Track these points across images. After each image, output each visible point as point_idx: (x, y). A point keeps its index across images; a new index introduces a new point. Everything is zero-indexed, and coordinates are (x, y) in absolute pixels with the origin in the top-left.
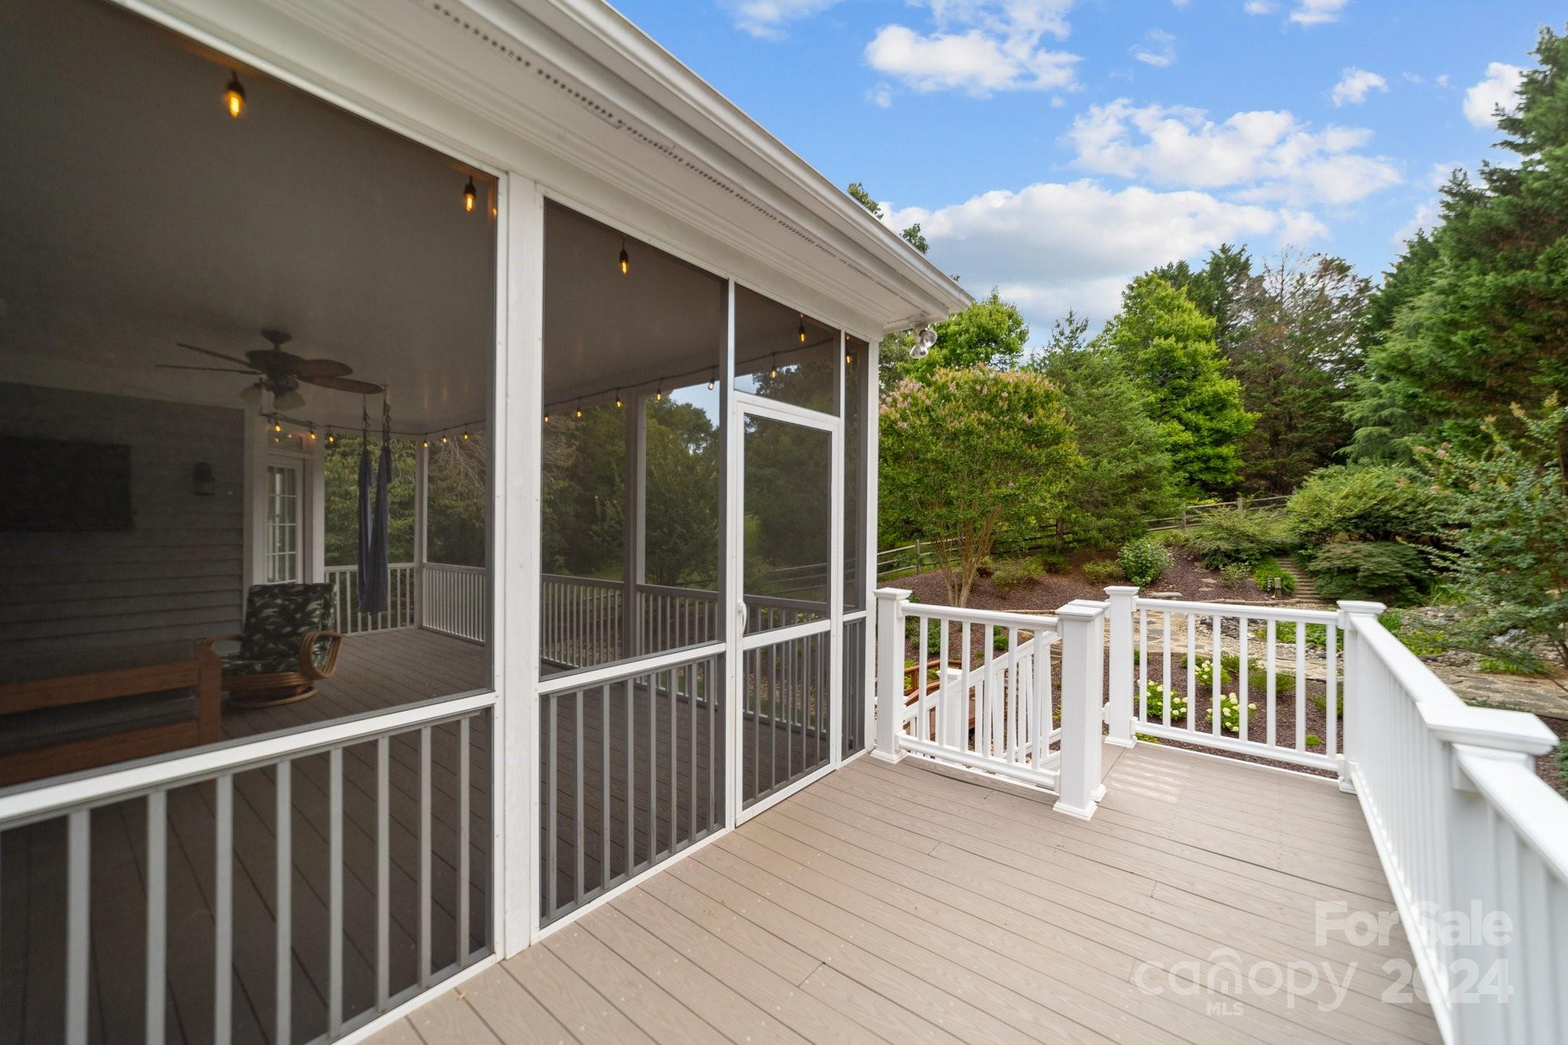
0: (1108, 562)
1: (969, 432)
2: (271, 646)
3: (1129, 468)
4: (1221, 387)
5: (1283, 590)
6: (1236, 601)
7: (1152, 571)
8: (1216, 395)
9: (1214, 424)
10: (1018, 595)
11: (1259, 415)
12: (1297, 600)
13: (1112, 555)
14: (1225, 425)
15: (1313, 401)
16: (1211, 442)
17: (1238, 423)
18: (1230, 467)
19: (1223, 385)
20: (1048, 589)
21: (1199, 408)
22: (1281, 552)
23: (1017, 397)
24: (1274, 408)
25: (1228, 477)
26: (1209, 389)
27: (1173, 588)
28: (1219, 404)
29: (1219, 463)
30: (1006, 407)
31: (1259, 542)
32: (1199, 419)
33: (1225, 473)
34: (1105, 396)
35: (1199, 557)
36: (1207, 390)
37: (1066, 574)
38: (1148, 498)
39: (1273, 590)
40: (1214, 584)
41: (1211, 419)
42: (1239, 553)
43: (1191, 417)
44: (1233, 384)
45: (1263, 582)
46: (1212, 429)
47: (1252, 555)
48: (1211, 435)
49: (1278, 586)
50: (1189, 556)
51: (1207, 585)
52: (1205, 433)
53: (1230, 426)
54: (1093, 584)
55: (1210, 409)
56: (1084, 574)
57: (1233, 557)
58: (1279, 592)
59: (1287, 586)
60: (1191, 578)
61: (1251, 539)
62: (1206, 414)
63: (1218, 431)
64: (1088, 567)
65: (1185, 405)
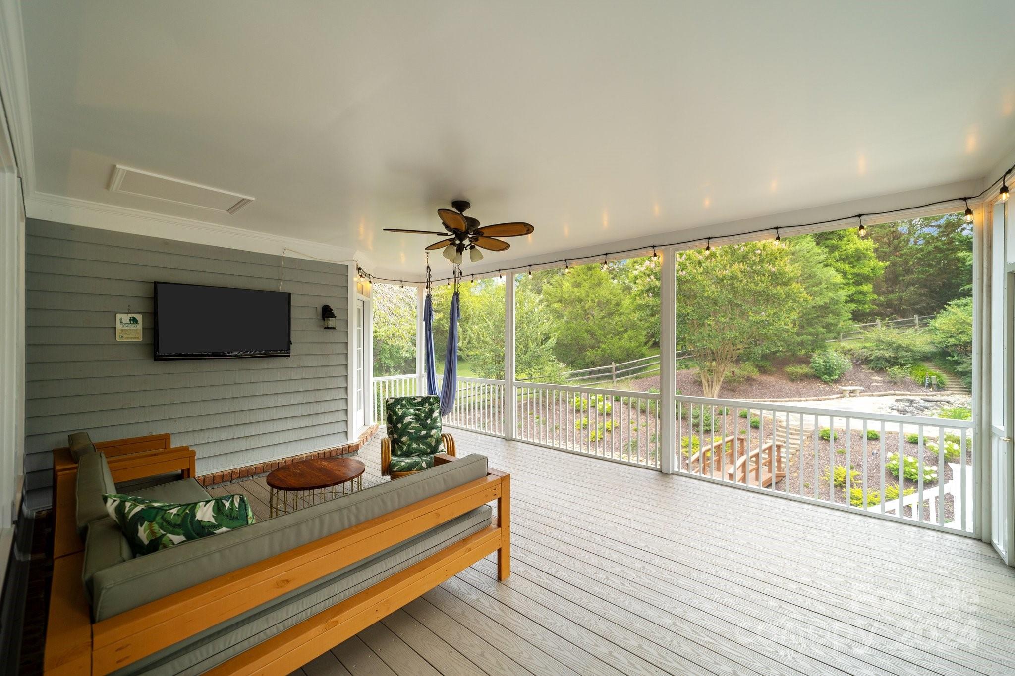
0: (803, 365)
1: (733, 278)
2: (415, 445)
3: (820, 301)
4: (861, 245)
5: (938, 386)
6: (903, 393)
7: (837, 372)
8: (857, 250)
9: (856, 270)
10: (743, 389)
11: (888, 263)
12: (951, 392)
13: (806, 360)
14: (866, 271)
15: (927, 253)
16: (853, 283)
17: (873, 269)
18: (868, 299)
19: (863, 244)
20: (761, 384)
21: (844, 259)
22: (927, 358)
23: (765, 253)
24: (897, 259)
25: (866, 306)
26: (852, 246)
27: (852, 383)
28: (859, 256)
29: (861, 297)
30: (758, 260)
31: (911, 351)
32: (847, 267)
33: (865, 303)
34: (800, 251)
35: (866, 361)
36: (851, 247)
37: (771, 374)
38: (832, 321)
39: (930, 385)
40: (881, 381)
41: (854, 267)
42: (898, 359)
43: (840, 265)
44: (870, 243)
45: (921, 380)
46: (855, 274)
47: (908, 360)
48: (854, 278)
49: (934, 382)
50: (858, 361)
51: (877, 382)
52: (850, 277)
53: (868, 271)
54: (793, 381)
55: (852, 260)
56: (787, 374)
57: (893, 362)
58: (935, 387)
59: (940, 383)
60: (862, 377)
61: (907, 349)
62: (849, 264)
63: (858, 275)
64: (790, 369)
65: (835, 257)
